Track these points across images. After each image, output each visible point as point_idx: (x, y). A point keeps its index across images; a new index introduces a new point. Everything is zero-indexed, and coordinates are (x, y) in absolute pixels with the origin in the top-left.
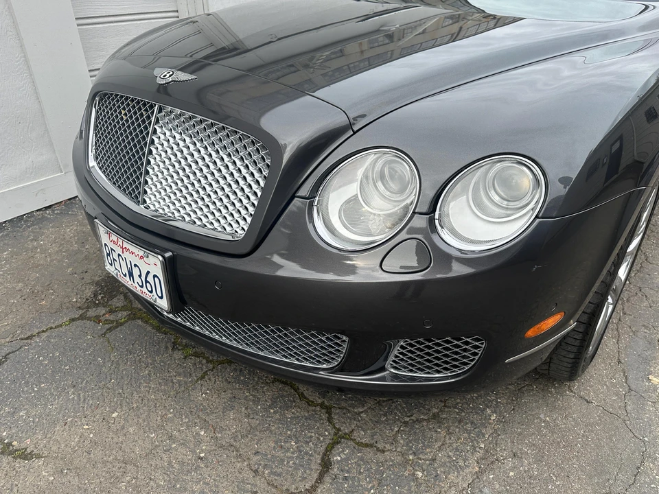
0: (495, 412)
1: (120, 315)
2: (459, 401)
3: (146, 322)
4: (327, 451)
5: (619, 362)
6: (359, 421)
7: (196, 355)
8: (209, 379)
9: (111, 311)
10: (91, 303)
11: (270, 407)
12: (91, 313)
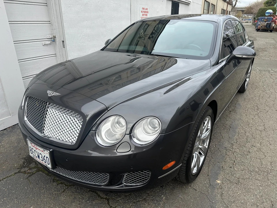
0: (165, 196)
1: (33, 170)
2: (153, 193)
3: (43, 172)
5: (208, 175)
6: (118, 203)
7: (62, 183)
8: (66, 192)
9: (30, 169)
10: (23, 167)
11: (88, 200)
12: (23, 170)
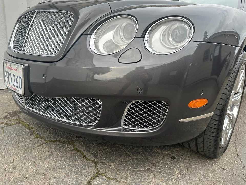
1: (13, 122)
2: (161, 164)
3: (23, 125)
4: (91, 179)
6: (110, 168)
7: (40, 138)
8: (43, 147)
9: (10, 121)
10: (3, 118)
11: (68, 159)
